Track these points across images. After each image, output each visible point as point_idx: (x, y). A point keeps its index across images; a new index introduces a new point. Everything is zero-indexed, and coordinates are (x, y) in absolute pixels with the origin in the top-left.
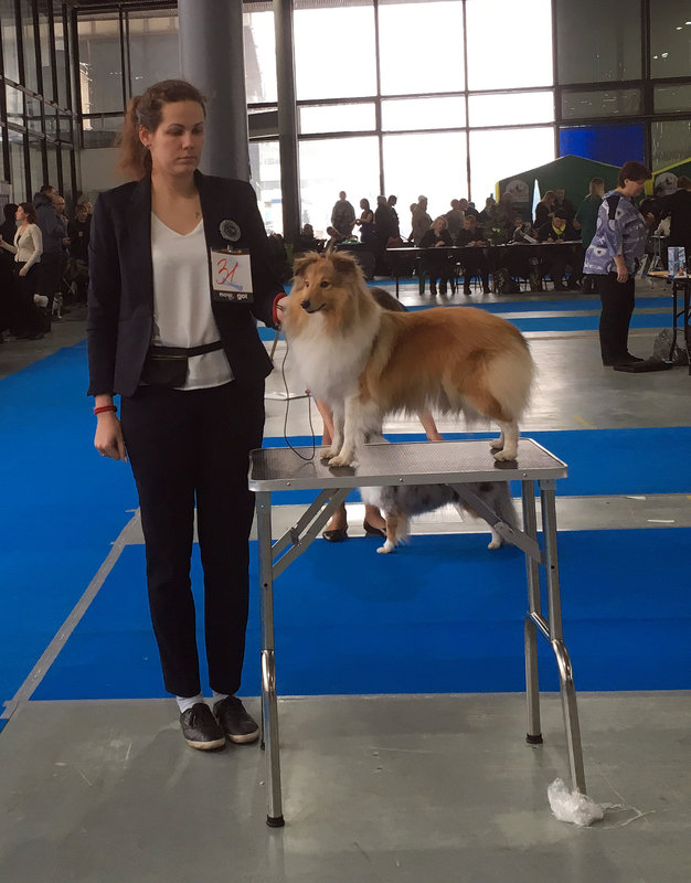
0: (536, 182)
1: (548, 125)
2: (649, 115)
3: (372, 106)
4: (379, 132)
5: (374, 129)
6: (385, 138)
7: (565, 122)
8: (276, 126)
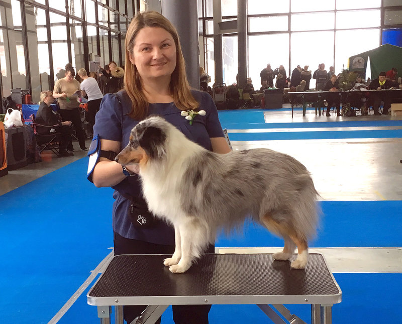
0: (369, 58)
1: (377, 28)
4: (289, 32)
5: (287, 30)
6: (292, 34)
7: (386, 27)
8: (236, 28)
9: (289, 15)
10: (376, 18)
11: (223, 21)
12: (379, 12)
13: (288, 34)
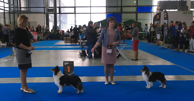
0: (100, 23)
1: (105, 13)
2: (122, 12)
3: (74, 8)
4: (75, 13)
5: (74, 12)
7: (107, 13)
8: (53, 11)
9: (75, 7)
10: (104, 10)
11: (49, 8)
12: (105, 8)
13: (74, 14)
